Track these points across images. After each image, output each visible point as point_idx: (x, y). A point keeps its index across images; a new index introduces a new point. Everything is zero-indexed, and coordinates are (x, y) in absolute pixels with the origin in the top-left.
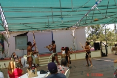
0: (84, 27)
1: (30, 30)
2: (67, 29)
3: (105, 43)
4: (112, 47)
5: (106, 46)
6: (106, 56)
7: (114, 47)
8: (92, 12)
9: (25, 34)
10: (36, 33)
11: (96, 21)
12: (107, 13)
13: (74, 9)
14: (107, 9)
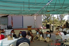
0: (42, 15)
1: (10, 14)
2: (31, 15)
3: (52, 25)
4: (56, 27)
5: (53, 27)
6: (53, 32)
7: (57, 27)
8: (47, 7)
9: (7, 16)
10: (13, 16)
11: (48, 12)
12: (54, 8)
13: (36, 4)
14: (55, 6)
